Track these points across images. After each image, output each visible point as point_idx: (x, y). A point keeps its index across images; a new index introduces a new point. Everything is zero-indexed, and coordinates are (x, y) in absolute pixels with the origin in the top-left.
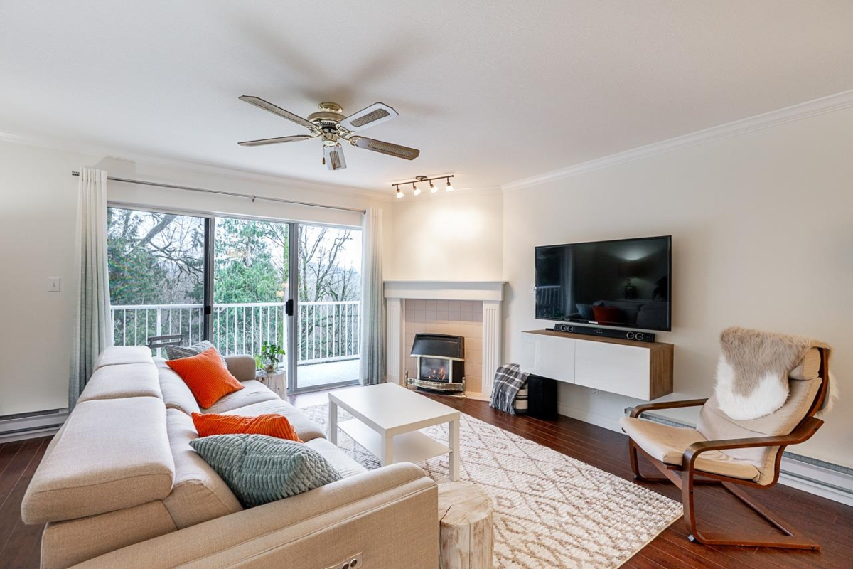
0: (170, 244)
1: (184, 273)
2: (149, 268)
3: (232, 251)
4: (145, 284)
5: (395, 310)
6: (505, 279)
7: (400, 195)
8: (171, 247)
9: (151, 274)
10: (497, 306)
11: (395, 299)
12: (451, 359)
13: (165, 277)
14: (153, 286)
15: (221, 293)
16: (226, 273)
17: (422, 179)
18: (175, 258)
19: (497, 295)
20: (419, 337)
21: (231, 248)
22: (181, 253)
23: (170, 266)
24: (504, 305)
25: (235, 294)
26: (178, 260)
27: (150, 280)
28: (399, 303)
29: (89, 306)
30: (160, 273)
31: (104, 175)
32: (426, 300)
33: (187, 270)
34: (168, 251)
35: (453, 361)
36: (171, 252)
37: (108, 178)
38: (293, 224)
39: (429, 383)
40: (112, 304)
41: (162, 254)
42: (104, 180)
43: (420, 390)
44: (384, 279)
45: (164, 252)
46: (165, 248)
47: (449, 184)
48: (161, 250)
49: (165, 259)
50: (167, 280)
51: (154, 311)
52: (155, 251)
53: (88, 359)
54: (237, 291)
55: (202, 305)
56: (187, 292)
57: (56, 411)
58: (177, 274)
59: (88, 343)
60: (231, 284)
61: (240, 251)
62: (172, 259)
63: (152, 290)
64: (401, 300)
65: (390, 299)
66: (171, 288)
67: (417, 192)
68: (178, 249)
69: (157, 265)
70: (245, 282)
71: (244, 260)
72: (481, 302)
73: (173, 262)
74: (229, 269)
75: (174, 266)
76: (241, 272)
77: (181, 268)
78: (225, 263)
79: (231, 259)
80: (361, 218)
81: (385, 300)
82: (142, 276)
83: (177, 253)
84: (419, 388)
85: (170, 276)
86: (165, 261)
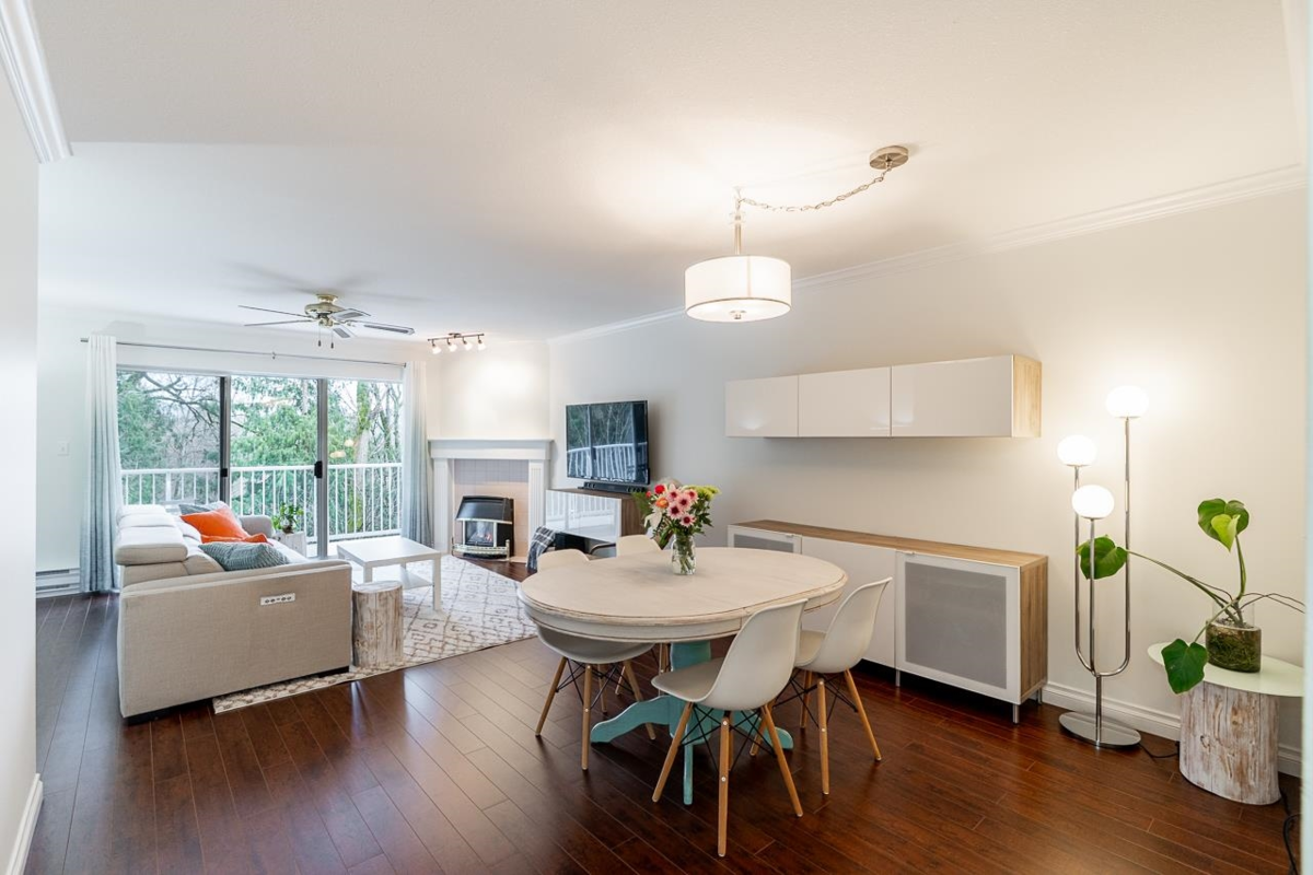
0: (179, 380)
1: (202, 422)
2: (146, 417)
3: (278, 390)
4: (139, 442)
5: (442, 472)
6: (551, 437)
7: (436, 350)
8: (180, 383)
9: (148, 425)
10: (541, 466)
11: (443, 459)
12: (495, 522)
13: (171, 430)
14: (152, 443)
15: (262, 454)
16: (270, 423)
17: (456, 335)
18: (188, 400)
19: (541, 454)
20: (466, 500)
21: (277, 385)
22: (197, 393)
23: (178, 413)
24: (550, 463)
25: (283, 456)
26: (191, 403)
27: (147, 435)
28: (446, 464)
29: (99, 469)
30: (162, 424)
31: (114, 340)
32: (475, 460)
33: (207, 418)
34: (176, 390)
35: (499, 524)
36: (180, 391)
37: (118, 343)
38: (322, 380)
39: (476, 547)
40: (123, 468)
41: (166, 394)
42: (114, 345)
43: (467, 556)
44: (429, 438)
45: (168, 391)
46: (171, 386)
47: (480, 342)
48: (166, 389)
49: (170, 402)
50: (174, 436)
51: (162, 477)
52: (154, 390)
53: (98, 521)
54: (286, 451)
55: (218, 469)
56: (206, 453)
57: (67, 571)
58: (192, 424)
59: (98, 504)
60: (278, 440)
61: (290, 390)
62: (182, 403)
63: (151, 450)
64: (449, 460)
65: (438, 459)
66: (180, 447)
67: (453, 348)
68: (192, 387)
69: (159, 413)
70: (298, 438)
71: (299, 404)
72: (527, 461)
73: (184, 406)
74: (272, 418)
75: (186, 413)
76: (293, 422)
77: (197, 416)
78: (267, 409)
79: (277, 403)
80: (402, 371)
81: (432, 460)
82: (135, 429)
83: (191, 392)
84: (465, 554)
85: (179, 428)
86: (170, 406)
